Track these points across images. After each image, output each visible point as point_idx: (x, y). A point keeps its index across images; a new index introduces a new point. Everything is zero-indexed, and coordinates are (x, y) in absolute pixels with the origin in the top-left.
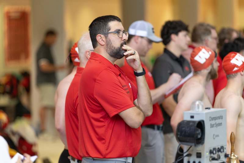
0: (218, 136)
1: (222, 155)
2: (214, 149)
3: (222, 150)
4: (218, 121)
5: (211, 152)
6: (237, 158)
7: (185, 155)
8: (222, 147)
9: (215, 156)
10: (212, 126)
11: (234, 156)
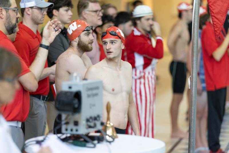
0: (94, 105)
1: (98, 123)
2: (91, 118)
3: (98, 119)
4: (94, 92)
5: (88, 120)
6: (112, 127)
7: (63, 122)
8: (99, 116)
9: (92, 124)
10: (89, 96)
11: (110, 124)
